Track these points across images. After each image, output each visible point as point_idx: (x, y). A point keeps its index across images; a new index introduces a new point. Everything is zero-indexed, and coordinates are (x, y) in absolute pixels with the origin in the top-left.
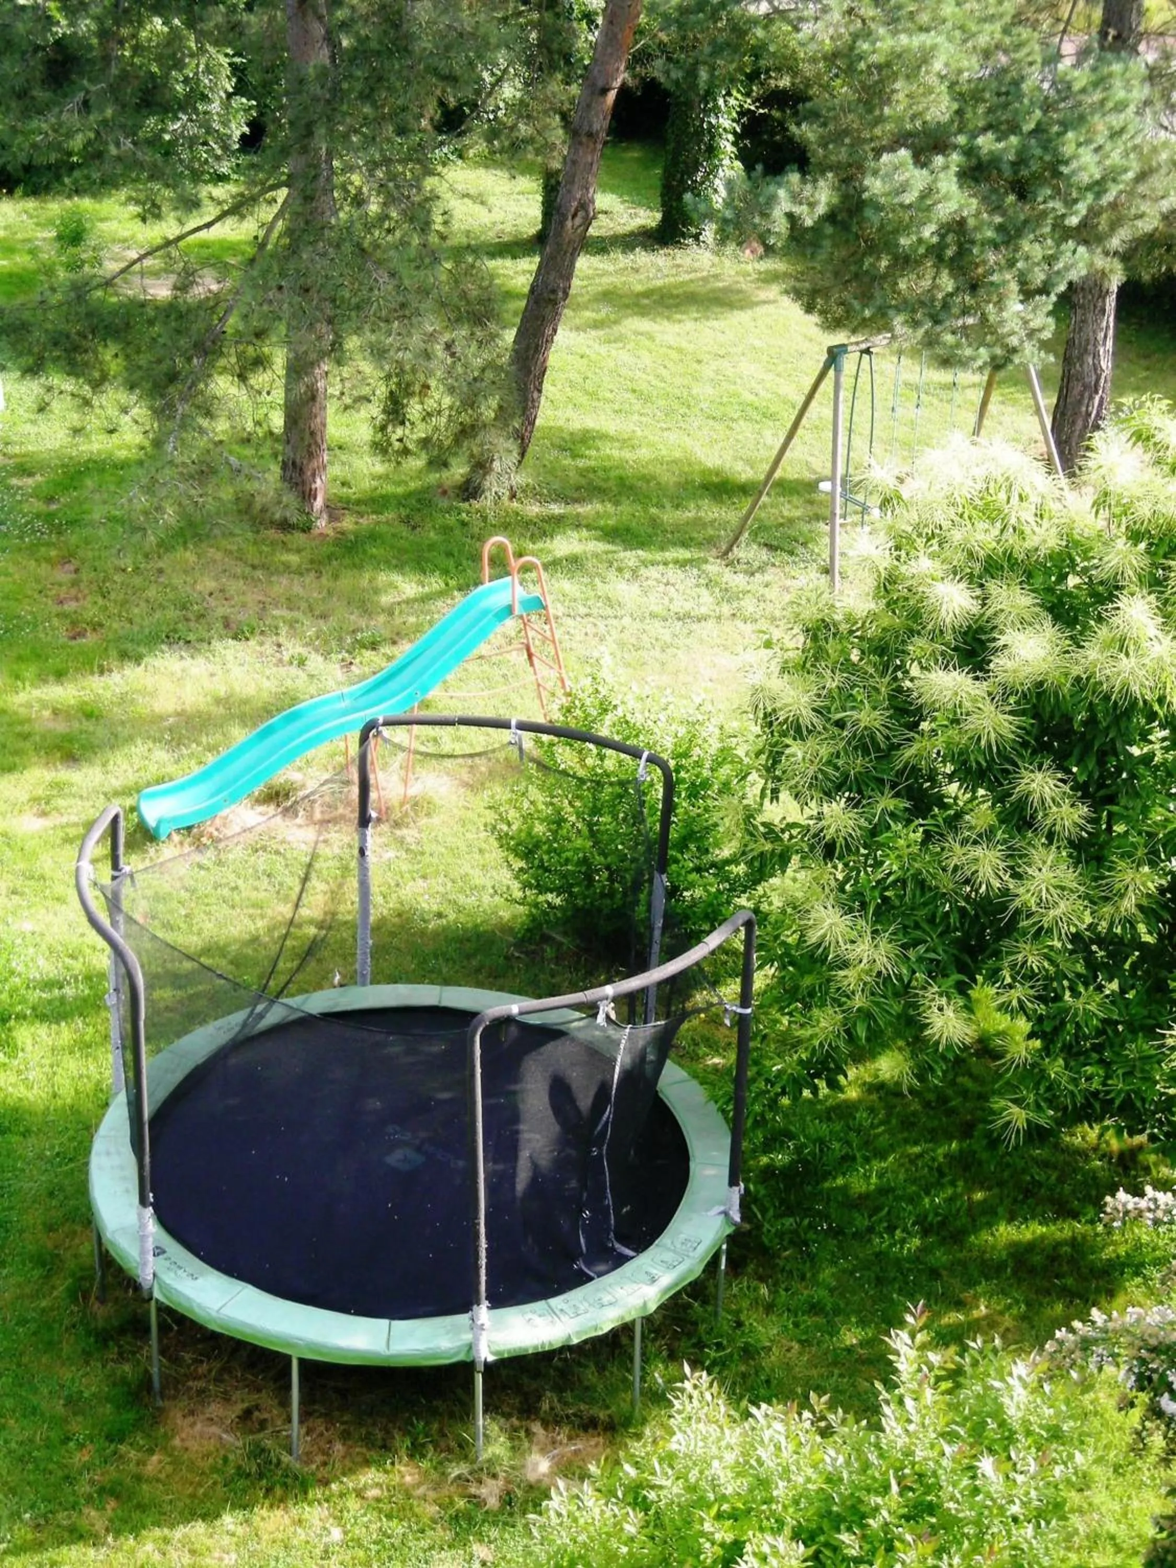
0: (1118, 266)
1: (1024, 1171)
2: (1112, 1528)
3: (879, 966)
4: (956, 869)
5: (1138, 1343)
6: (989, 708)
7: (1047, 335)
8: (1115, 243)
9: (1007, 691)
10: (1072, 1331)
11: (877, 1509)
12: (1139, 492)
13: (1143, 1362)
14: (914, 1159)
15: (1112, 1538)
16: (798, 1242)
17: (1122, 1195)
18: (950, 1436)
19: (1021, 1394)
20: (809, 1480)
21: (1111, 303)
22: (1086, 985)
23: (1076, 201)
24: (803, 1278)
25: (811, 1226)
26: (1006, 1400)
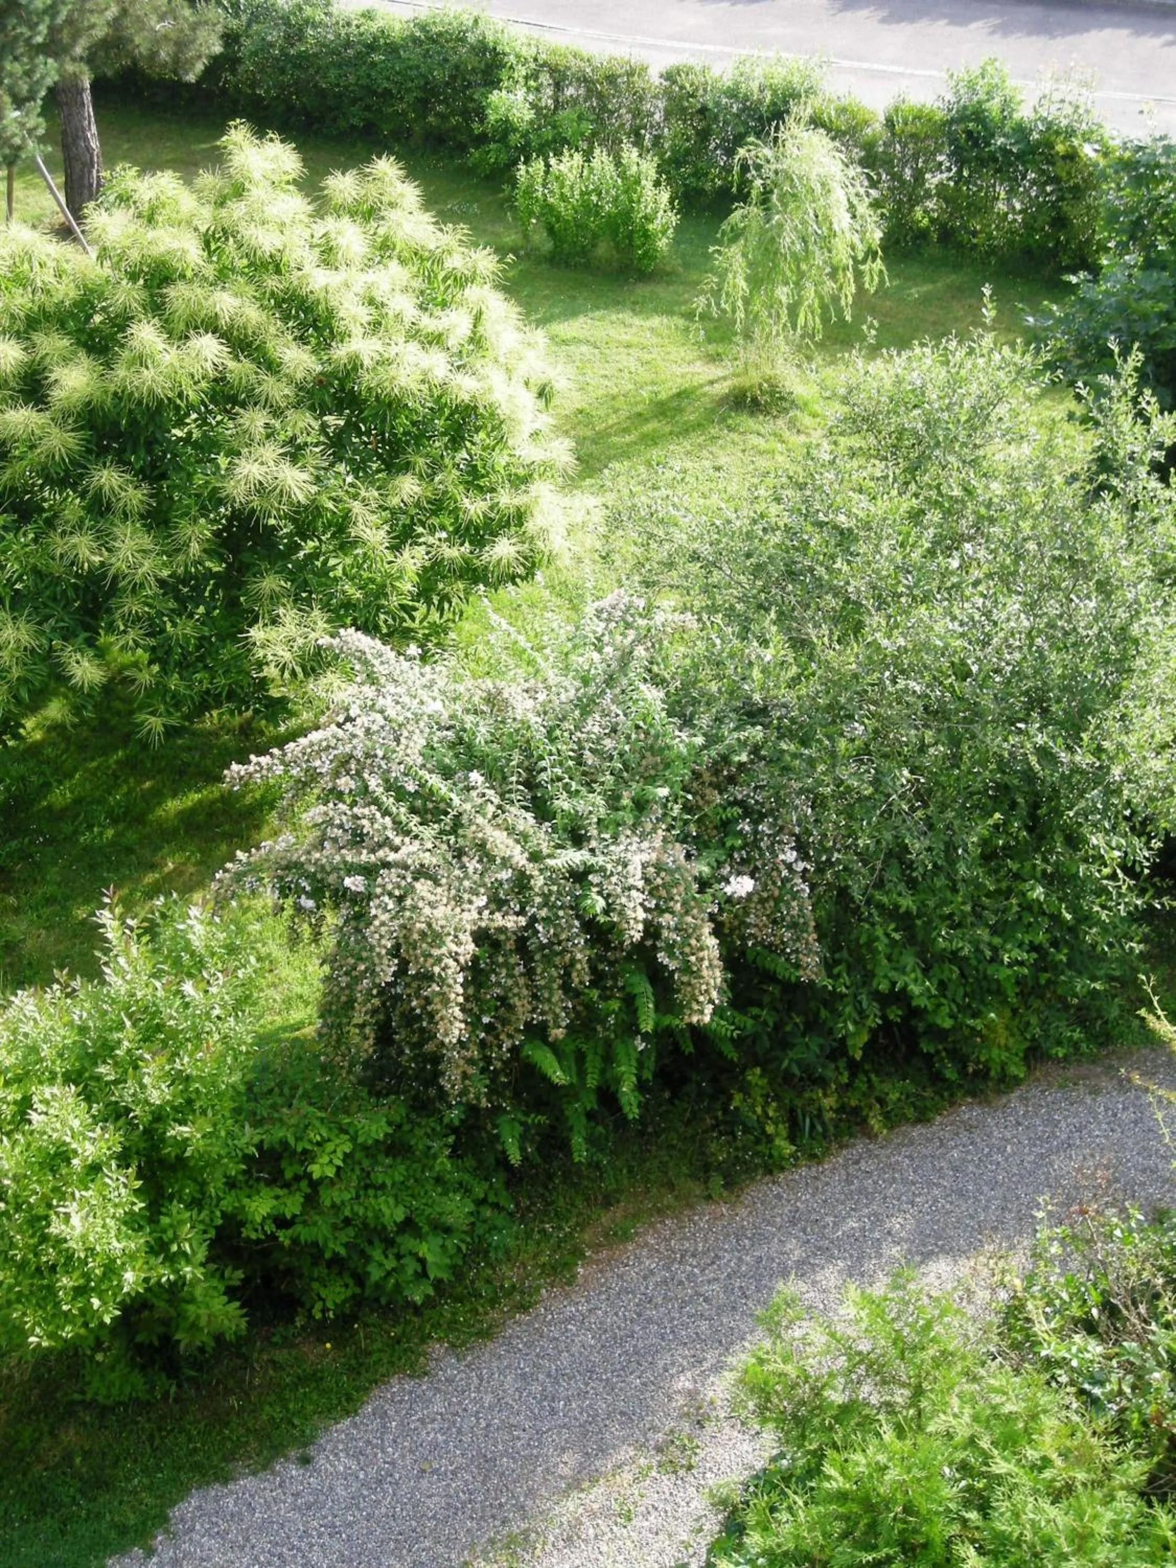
0: (85, 68)
1: (175, 758)
2: (299, 990)
3: (24, 643)
4: (62, 556)
5: (274, 867)
6: (55, 431)
7: (41, 132)
8: (78, 50)
9: (66, 414)
10: (226, 871)
11: (119, 1042)
12: (128, 243)
13: (281, 878)
14: (94, 773)
15: (301, 997)
16: (24, 855)
17: (235, 767)
18: (157, 975)
19: (199, 928)
20: (64, 1037)
21: (87, 97)
22: (180, 615)
23: (37, 24)
24: (35, 882)
25: (31, 842)
26: (190, 936)
